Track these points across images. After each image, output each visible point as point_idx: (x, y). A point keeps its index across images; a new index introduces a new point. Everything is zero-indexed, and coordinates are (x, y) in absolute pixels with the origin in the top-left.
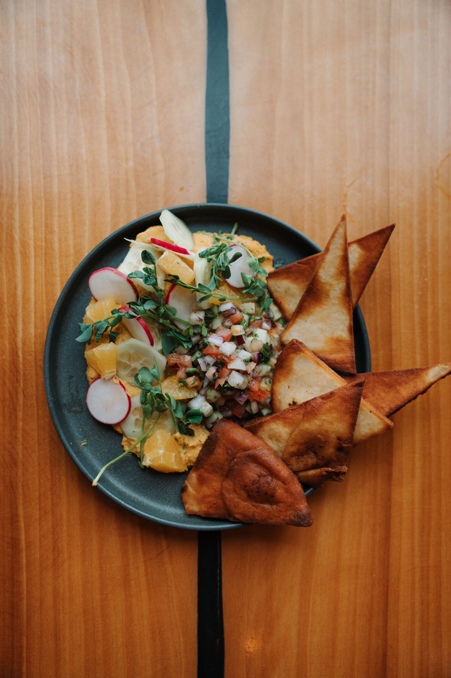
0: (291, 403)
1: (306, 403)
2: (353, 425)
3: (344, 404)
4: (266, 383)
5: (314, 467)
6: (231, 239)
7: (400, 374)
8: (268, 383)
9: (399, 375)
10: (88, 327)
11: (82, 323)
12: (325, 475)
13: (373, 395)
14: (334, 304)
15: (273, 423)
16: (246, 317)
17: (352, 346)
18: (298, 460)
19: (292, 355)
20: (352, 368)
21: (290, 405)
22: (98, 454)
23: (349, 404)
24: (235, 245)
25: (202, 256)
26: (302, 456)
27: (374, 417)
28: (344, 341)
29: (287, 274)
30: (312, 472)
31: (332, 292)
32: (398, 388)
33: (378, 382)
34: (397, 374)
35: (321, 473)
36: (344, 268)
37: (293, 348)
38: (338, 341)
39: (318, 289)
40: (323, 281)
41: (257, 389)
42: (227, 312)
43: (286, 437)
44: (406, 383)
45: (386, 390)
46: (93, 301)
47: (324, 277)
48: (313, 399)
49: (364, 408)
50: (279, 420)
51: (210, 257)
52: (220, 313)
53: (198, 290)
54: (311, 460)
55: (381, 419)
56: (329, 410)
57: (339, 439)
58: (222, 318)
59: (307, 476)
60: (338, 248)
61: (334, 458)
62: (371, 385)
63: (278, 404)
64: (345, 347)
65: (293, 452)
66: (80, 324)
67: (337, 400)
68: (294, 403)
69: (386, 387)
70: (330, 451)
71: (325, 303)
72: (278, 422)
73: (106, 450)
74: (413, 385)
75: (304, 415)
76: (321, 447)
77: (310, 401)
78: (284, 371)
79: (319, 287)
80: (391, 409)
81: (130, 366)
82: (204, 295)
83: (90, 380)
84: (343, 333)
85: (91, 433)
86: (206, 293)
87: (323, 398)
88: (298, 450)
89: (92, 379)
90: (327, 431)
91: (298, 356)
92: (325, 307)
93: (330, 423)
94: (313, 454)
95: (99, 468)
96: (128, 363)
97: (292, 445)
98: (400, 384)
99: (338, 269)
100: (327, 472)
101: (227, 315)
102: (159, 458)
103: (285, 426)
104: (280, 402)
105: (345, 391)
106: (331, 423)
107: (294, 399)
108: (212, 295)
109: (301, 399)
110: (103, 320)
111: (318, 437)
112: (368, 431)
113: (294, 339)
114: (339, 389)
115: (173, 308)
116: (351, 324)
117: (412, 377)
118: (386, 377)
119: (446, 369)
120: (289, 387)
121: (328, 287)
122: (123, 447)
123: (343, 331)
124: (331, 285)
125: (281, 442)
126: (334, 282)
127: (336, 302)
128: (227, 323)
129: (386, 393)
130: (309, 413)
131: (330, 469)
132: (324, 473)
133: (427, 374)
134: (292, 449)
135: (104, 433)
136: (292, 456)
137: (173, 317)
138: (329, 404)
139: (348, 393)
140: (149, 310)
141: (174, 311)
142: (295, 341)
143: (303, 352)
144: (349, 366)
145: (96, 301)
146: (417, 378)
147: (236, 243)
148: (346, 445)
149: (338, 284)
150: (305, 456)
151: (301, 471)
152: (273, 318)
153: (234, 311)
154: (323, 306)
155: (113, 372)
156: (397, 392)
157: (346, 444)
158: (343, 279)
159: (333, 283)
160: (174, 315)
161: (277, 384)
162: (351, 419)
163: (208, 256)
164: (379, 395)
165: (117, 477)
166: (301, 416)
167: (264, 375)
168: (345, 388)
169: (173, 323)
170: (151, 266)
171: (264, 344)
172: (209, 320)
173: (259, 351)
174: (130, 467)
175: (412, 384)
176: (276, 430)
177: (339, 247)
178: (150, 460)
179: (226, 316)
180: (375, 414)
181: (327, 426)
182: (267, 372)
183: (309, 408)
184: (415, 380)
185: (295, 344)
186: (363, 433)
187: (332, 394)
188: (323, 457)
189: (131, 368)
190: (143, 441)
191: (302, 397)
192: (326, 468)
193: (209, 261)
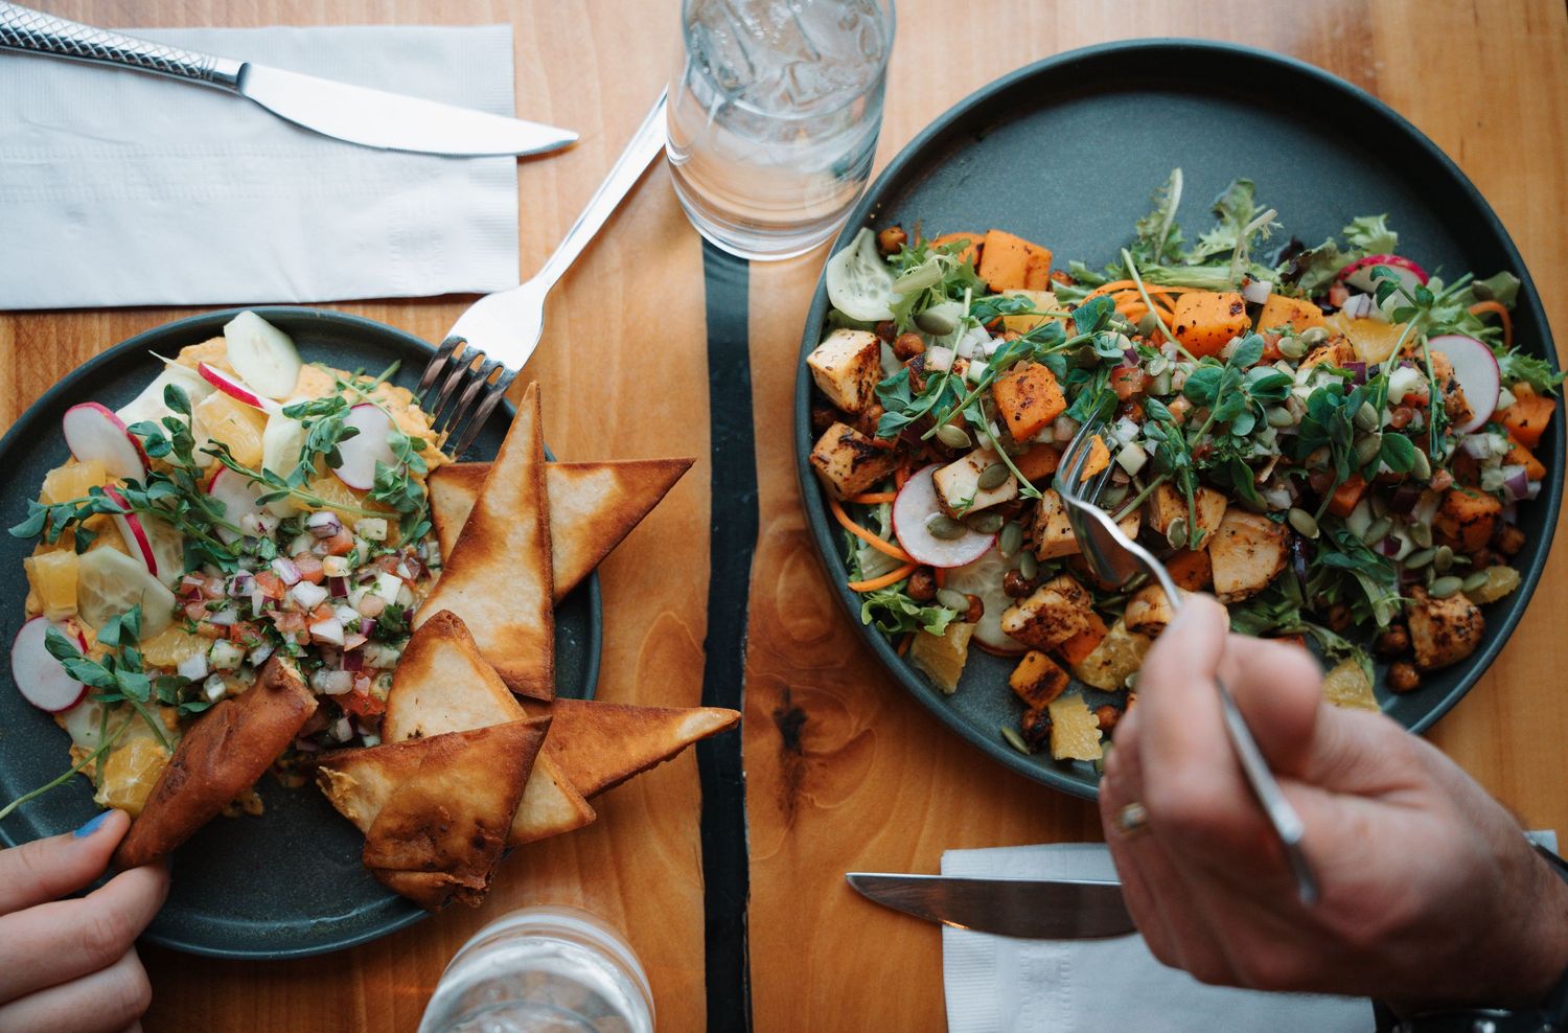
0: (413, 733)
1: (434, 739)
2: (515, 800)
3: (501, 758)
4: (381, 685)
5: (427, 867)
6: (369, 392)
7: (635, 713)
8: (385, 684)
9: (632, 716)
10: (40, 510)
11: (36, 501)
12: (439, 888)
13: (579, 747)
14: (514, 560)
15: (367, 765)
16: (362, 546)
17: (547, 645)
18: (398, 846)
19: (434, 641)
20: (543, 689)
21: (410, 736)
22: (20, 764)
23: (509, 759)
24: (370, 404)
25: (290, 413)
26: (409, 840)
27: (559, 794)
28: (532, 635)
29: (472, 479)
30: (419, 877)
31: (510, 536)
32: (626, 739)
33: (592, 722)
34: (630, 713)
35: (433, 881)
36: (532, 491)
37: (439, 628)
38: (520, 634)
39: (482, 530)
40: (492, 513)
41: (365, 693)
42: (320, 530)
43: (385, 798)
44: (642, 734)
45: (605, 740)
46: (70, 461)
47: (494, 507)
48: (447, 735)
49: (545, 774)
50: (378, 761)
51: (308, 418)
52: (308, 528)
53: (260, 480)
54: (423, 851)
55: (573, 802)
56: (471, 763)
57: (479, 822)
58: (312, 540)
59: (407, 883)
60: (522, 452)
61: (466, 858)
62: (579, 725)
63: (392, 729)
64: (533, 647)
65: (389, 829)
66: (30, 501)
67: (490, 744)
68: (418, 734)
69: (606, 734)
70: (459, 842)
71: (499, 558)
72: (376, 764)
73: (38, 759)
74: (652, 740)
75: (423, 762)
76: (444, 831)
77: (440, 736)
78: (416, 667)
79: (486, 527)
80: (603, 780)
81: (104, 601)
82: (273, 491)
83: (28, 616)
84: (531, 619)
85: (14, 720)
86: (277, 489)
87: (467, 736)
88: (401, 827)
89: (31, 613)
90: (457, 803)
91: (444, 646)
92: (498, 566)
93: (467, 787)
94: (428, 841)
95: (13, 792)
96: (99, 593)
97: (389, 816)
98: (630, 733)
99: (520, 492)
100: (445, 882)
101: (323, 537)
102: (124, 792)
103: (385, 775)
104: (397, 726)
105: (508, 732)
106: (470, 788)
107: (420, 727)
108: (289, 493)
109: (430, 731)
110: (66, 503)
111: (440, 811)
112: (545, 821)
113: (444, 611)
114: (501, 727)
115: (219, 502)
116: (546, 602)
117: (655, 723)
118: (609, 715)
119: (715, 719)
120: (417, 701)
121: (502, 527)
122: (71, 758)
123: (530, 614)
124: (508, 523)
125: (374, 805)
126: (516, 518)
127: (519, 556)
128: (319, 550)
129: (602, 746)
130: (433, 759)
131: (451, 878)
132: (440, 884)
133: (680, 724)
134: (391, 824)
135: (41, 724)
136: (387, 837)
137: (218, 519)
138: (474, 751)
139: (514, 737)
140: (158, 500)
141: (220, 508)
142: (444, 616)
143: (455, 640)
144: (537, 684)
145: (77, 460)
146: (663, 728)
147: (374, 402)
148: (491, 838)
149: (522, 520)
150: (414, 843)
151: (400, 870)
152: (427, 560)
153: (333, 531)
154: (494, 563)
155: (71, 608)
156: (623, 748)
157: (492, 834)
158: (532, 511)
159: (512, 518)
160: (221, 516)
161: (398, 690)
162: (508, 789)
163: (303, 415)
164: (589, 747)
165: (48, 816)
166: (419, 763)
167: (382, 666)
168: (510, 726)
169: (213, 533)
170: (182, 418)
171: (389, 606)
172: (284, 537)
173: (374, 618)
174: (80, 802)
175: (651, 738)
176: (369, 780)
177: (523, 448)
178: (108, 795)
179: (320, 536)
180: (563, 790)
181: (461, 793)
182: (389, 662)
183: (436, 749)
184: (658, 731)
185: (442, 621)
186: (535, 823)
187: (484, 731)
188: (444, 851)
189: (105, 606)
190: (103, 756)
191: (434, 723)
192: (444, 875)
193: (306, 425)
